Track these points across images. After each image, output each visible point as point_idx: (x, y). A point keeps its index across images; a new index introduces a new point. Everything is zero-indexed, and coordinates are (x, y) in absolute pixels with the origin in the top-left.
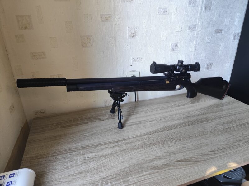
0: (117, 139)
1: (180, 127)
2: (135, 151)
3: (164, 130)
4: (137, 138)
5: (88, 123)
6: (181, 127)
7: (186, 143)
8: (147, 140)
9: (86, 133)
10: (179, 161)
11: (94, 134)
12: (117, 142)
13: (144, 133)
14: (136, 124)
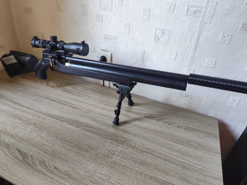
0: (26, 104)
1: (82, 129)
2: (15, 120)
3: (65, 121)
4: (36, 113)
5: (37, 82)
6: (84, 129)
7: (55, 144)
8: (39, 119)
9: (21, 88)
10: (19, 151)
11: (25, 91)
12: (21, 106)
13: (49, 112)
14: (60, 103)
